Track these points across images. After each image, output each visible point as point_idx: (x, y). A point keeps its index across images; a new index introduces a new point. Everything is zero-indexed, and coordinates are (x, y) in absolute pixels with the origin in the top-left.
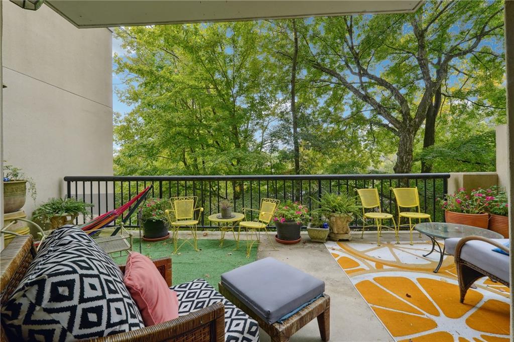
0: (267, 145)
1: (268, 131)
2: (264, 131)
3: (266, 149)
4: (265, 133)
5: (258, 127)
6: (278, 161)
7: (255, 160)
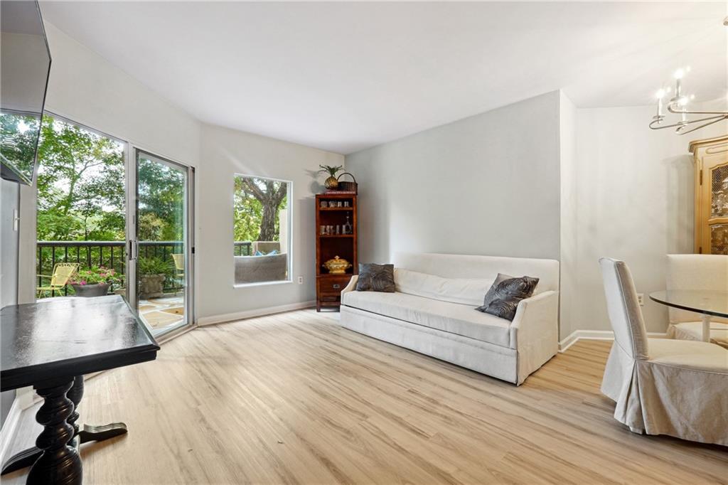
0: (79, 202)
1: (79, 182)
2: (74, 181)
3: (77, 209)
4: (76, 184)
5: (60, 173)
6: (98, 229)
7: (50, 224)
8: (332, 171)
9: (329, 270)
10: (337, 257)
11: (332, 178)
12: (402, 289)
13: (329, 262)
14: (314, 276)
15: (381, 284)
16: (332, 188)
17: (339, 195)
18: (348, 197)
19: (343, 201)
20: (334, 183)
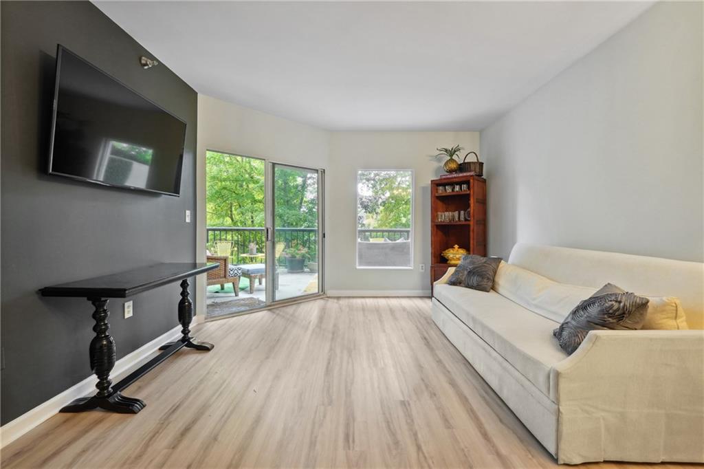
8: (451, 153)
9: (448, 260)
10: (456, 246)
11: (452, 160)
12: (501, 290)
13: (447, 251)
14: (429, 264)
15: (475, 280)
16: (451, 171)
17: (455, 178)
18: (464, 179)
19: (460, 184)
20: (453, 166)
